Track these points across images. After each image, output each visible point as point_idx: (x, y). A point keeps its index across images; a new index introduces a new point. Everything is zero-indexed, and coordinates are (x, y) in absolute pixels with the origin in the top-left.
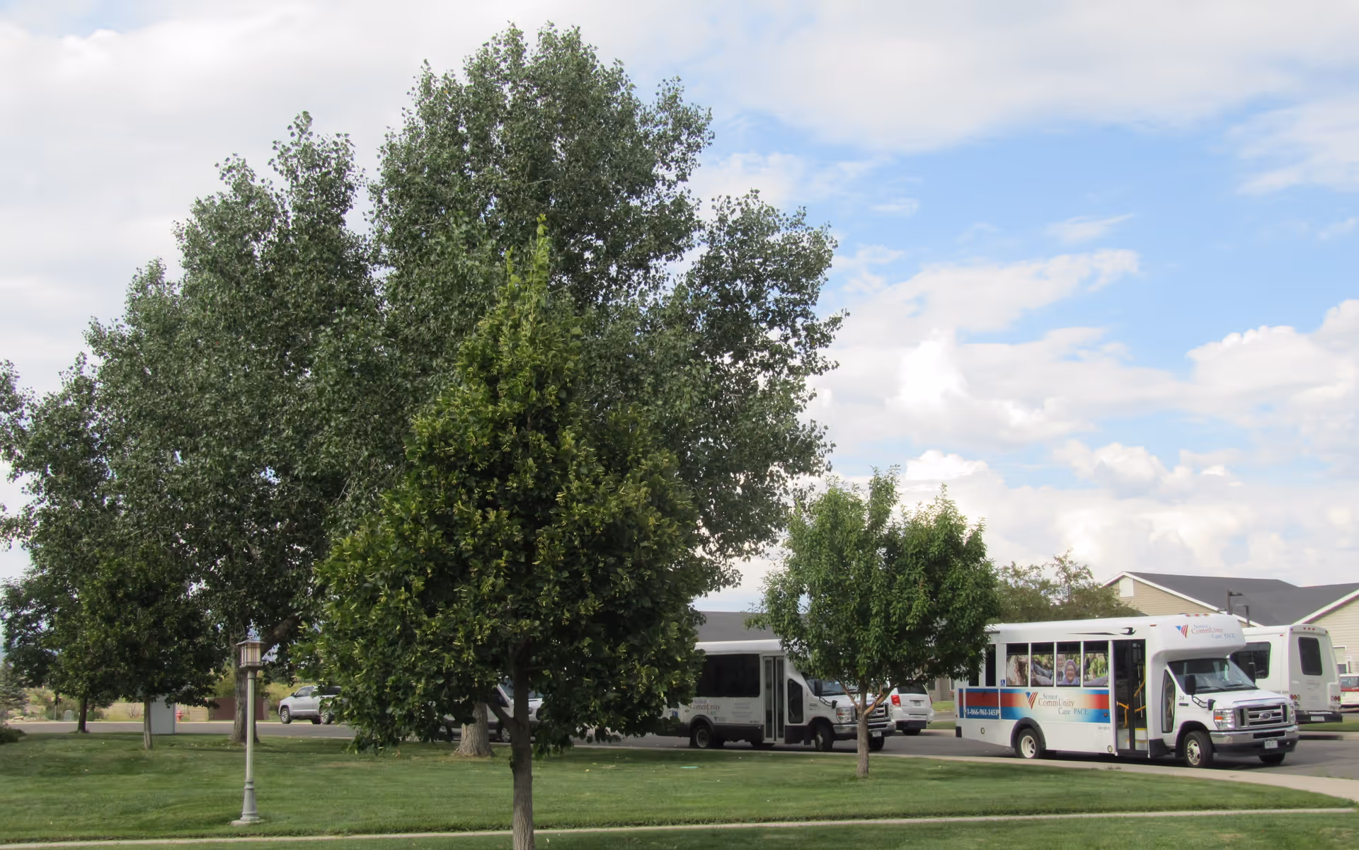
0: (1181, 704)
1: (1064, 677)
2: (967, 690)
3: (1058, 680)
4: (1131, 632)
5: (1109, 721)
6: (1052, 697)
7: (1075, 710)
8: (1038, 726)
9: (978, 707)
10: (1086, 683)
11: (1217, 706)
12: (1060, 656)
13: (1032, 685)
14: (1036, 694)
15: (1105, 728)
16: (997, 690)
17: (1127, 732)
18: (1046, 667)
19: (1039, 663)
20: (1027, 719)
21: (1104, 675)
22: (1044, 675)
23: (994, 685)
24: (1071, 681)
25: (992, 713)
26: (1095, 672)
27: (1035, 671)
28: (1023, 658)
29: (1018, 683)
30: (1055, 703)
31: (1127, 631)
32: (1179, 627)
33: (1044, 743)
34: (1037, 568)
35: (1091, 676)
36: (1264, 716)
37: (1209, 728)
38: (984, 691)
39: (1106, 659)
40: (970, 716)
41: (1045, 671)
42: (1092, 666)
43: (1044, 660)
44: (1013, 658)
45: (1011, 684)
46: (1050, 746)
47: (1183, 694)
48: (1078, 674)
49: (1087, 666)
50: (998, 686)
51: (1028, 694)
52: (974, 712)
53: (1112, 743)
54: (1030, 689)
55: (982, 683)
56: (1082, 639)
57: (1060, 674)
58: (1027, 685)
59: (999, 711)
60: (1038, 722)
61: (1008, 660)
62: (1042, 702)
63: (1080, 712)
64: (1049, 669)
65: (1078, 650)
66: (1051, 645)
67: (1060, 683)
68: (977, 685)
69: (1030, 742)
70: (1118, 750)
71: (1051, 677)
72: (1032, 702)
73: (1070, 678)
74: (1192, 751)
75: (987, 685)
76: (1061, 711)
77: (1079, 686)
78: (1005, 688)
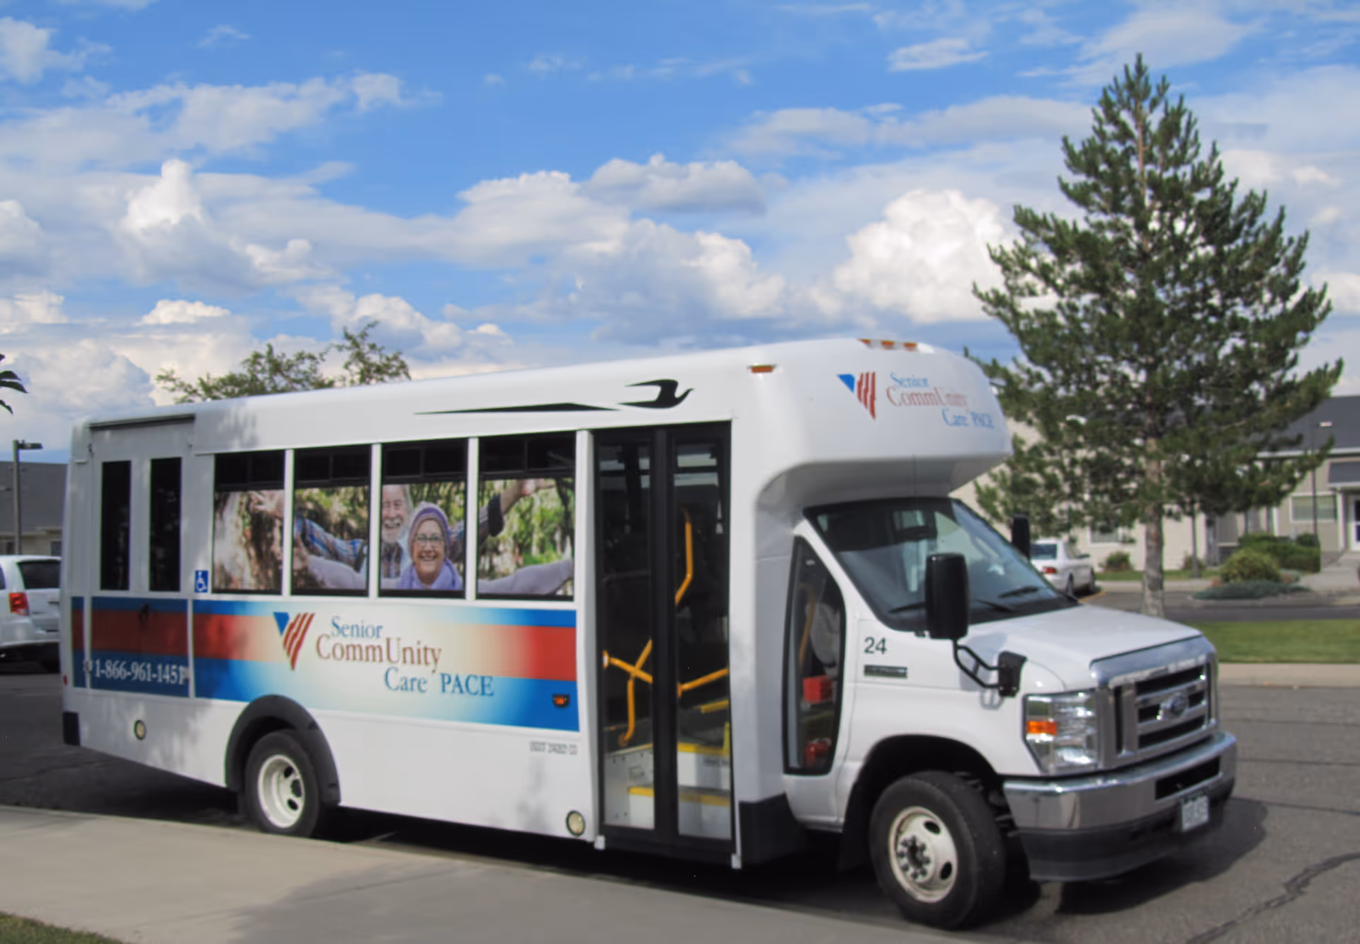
0: (870, 670)
1: (407, 562)
2: (95, 600)
3: (384, 573)
4: (668, 394)
5: (573, 725)
6: (363, 632)
7: (445, 680)
8: (313, 726)
9: (129, 655)
10: (488, 585)
11: (1034, 681)
12: (392, 489)
13: (296, 591)
14: (306, 620)
15: (558, 749)
16: (183, 603)
17: (643, 759)
18: (342, 528)
19: (319, 516)
20: (276, 700)
21: (556, 559)
22: (335, 555)
23: (175, 587)
24: (431, 578)
25: (167, 674)
26: (522, 547)
27: (305, 540)
28: (267, 501)
29: (250, 582)
30: (371, 654)
31: (654, 393)
32: (848, 380)
33: (335, 785)
34: (312, 357)
35: (505, 561)
36: (1174, 711)
37: (1001, 766)
38: (145, 607)
39: (565, 500)
40: (103, 683)
41: (342, 545)
42: (512, 522)
43: (337, 504)
44: (236, 499)
45: (226, 586)
46: (353, 796)
47: (880, 630)
48: (458, 555)
49: (493, 523)
50: (188, 590)
51: (282, 619)
52: (114, 670)
53: (586, 804)
54: (288, 602)
55: (139, 584)
56: (474, 429)
57: (390, 554)
58: (277, 591)
59: (189, 672)
60: (315, 712)
61: (219, 505)
62: (326, 647)
63: (461, 686)
64: (354, 535)
65: (458, 472)
66: (362, 452)
67: (391, 583)
68: (125, 586)
69: (288, 772)
70: (603, 828)
71: (358, 562)
72: (293, 647)
73: (428, 567)
74: (915, 852)
75: (154, 587)
76: (394, 680)
77: (460, 594)
78: (208, 596)
